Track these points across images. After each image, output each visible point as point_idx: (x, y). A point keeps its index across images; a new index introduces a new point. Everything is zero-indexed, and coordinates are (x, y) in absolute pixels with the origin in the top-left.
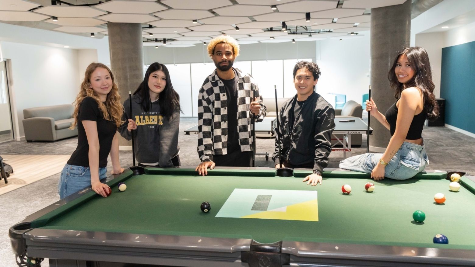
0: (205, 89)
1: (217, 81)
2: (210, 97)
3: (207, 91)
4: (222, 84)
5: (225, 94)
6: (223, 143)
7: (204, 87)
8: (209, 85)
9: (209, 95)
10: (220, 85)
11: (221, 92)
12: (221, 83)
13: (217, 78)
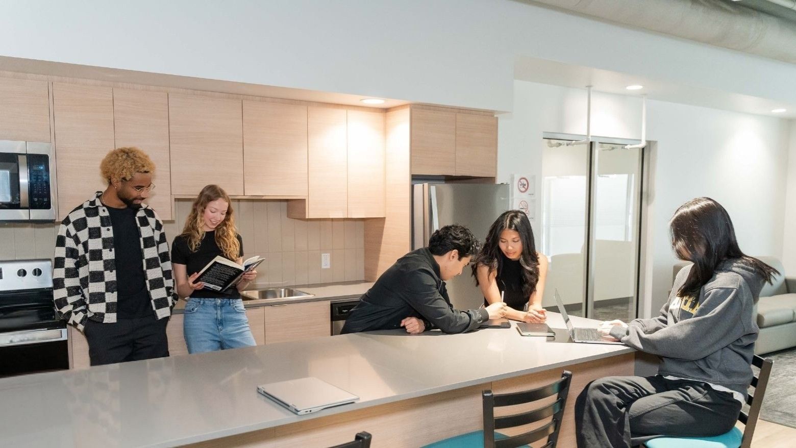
0: (72, 219)
1: (97, 207)
2: (80, 234)
3: (75, 223)
4: (107, 214)
5: (111, 228)
6: (108, 305)
7: (70, 215)
8: (81, 214)
9: (78, 229)
10: (101, 213)
11: (103, 225)
12: (104, 211)
13: (98, 203)
